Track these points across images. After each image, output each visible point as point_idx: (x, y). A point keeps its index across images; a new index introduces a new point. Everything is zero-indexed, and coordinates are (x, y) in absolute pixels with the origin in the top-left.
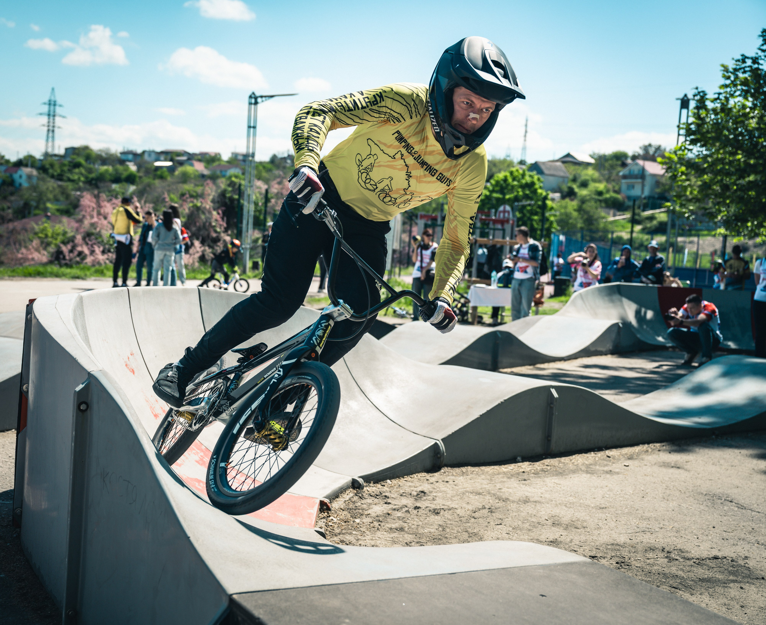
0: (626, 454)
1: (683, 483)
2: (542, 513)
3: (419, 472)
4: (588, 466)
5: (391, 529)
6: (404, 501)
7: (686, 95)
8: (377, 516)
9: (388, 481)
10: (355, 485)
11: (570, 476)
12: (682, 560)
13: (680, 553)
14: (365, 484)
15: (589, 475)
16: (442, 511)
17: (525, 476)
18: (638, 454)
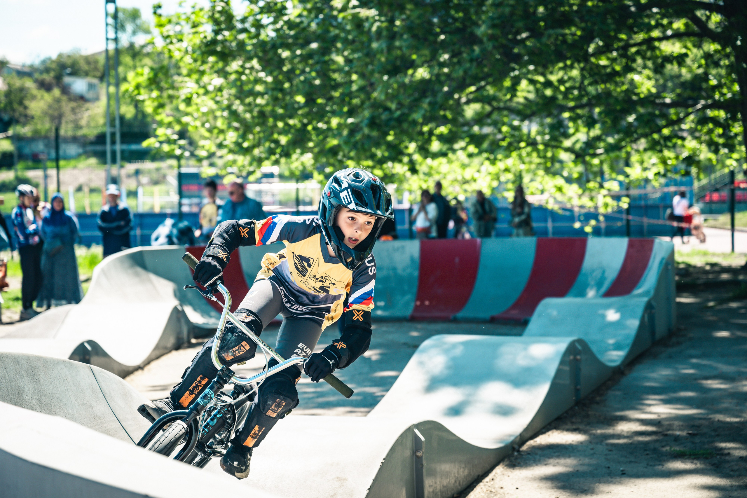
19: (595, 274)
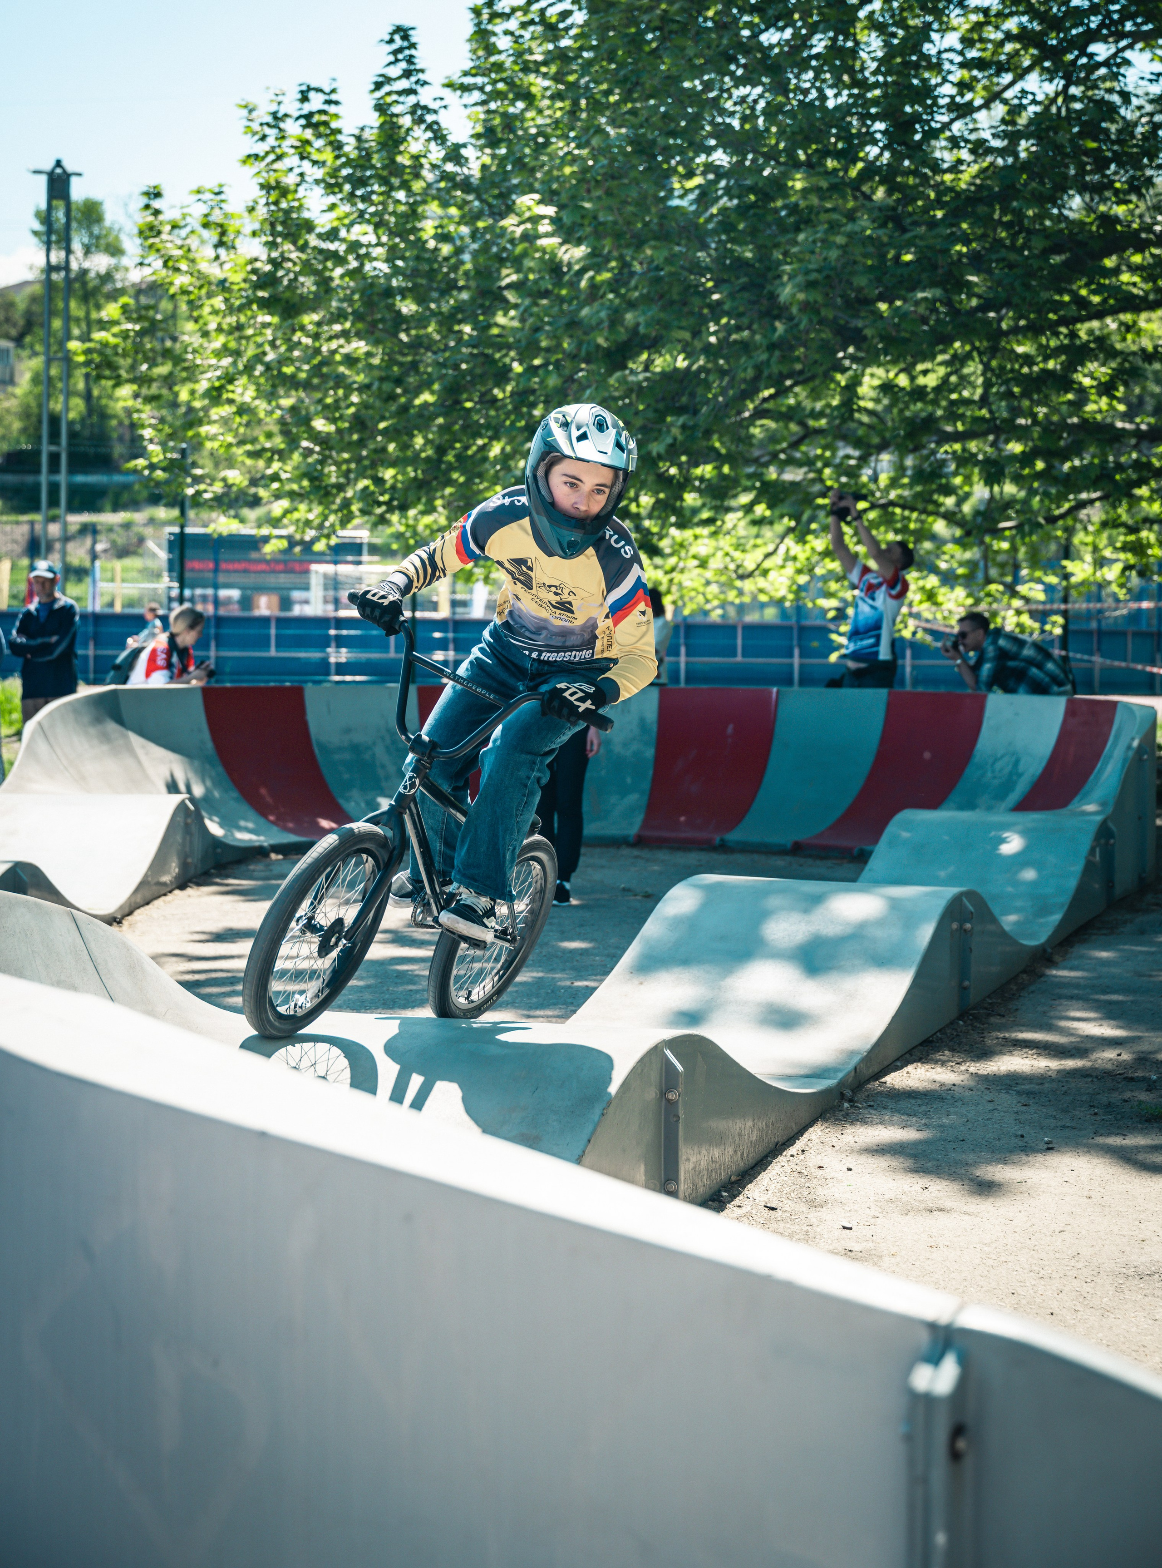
7: (58, 164)
19: (998, 766)
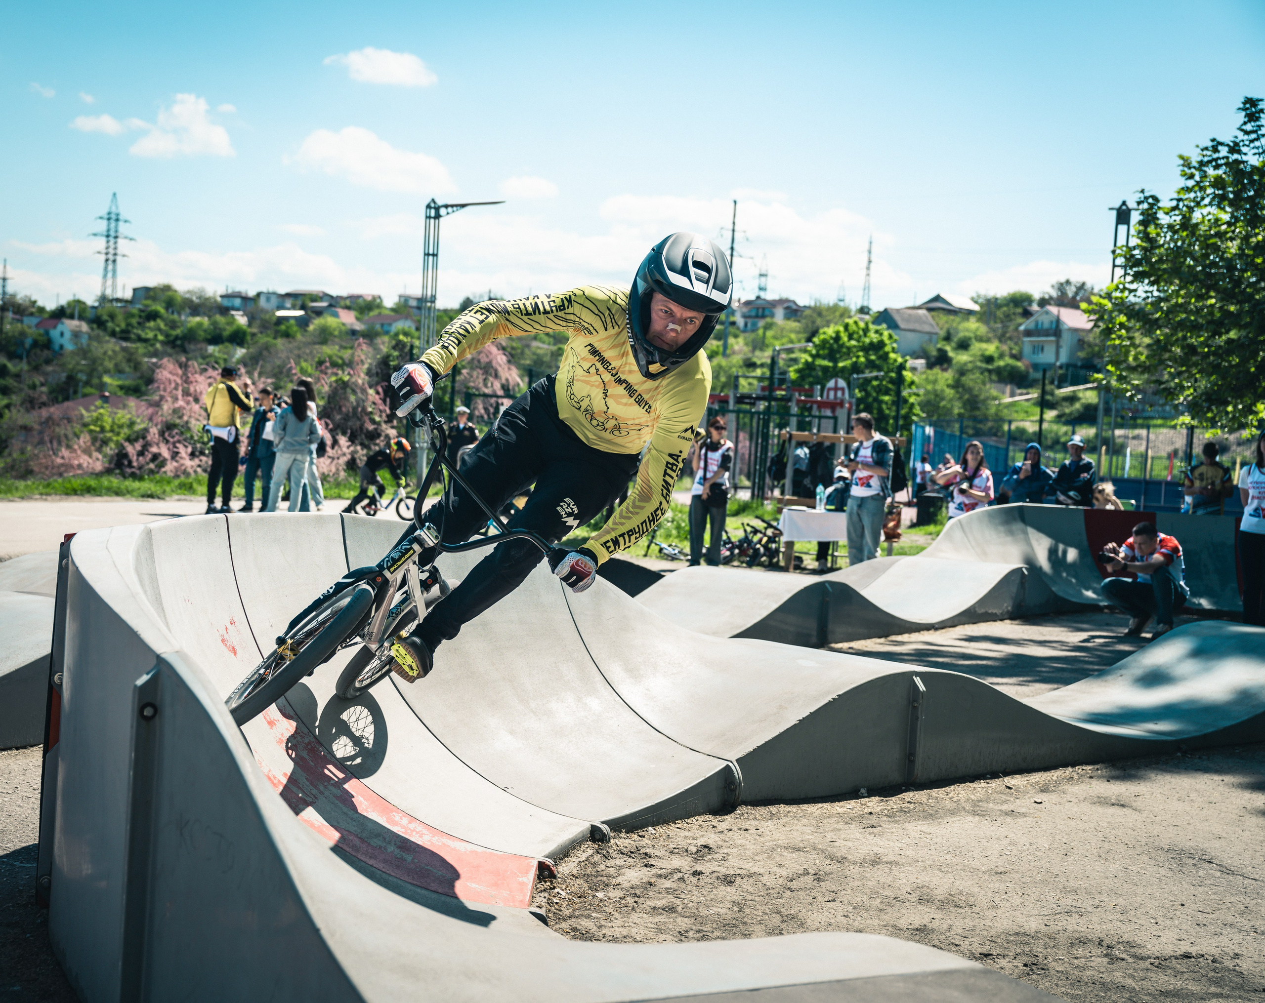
0: (1037, 783)
1: (1130, 832)
2: (901, 882)
3: (699, 814)
4: (976, 803)
5: (654, 908)
6: (676, 862)
7: (1124, 203)
8: (632, 888)
9: (650, 828)
10: (595, 835)
11: (946, 821)
12: (1131, 960)
13: (1128, 948)
14: (612, 835)
15: (977, 818)
16: (738, 879)
17: (873, 820)
18: (1057, 783)
